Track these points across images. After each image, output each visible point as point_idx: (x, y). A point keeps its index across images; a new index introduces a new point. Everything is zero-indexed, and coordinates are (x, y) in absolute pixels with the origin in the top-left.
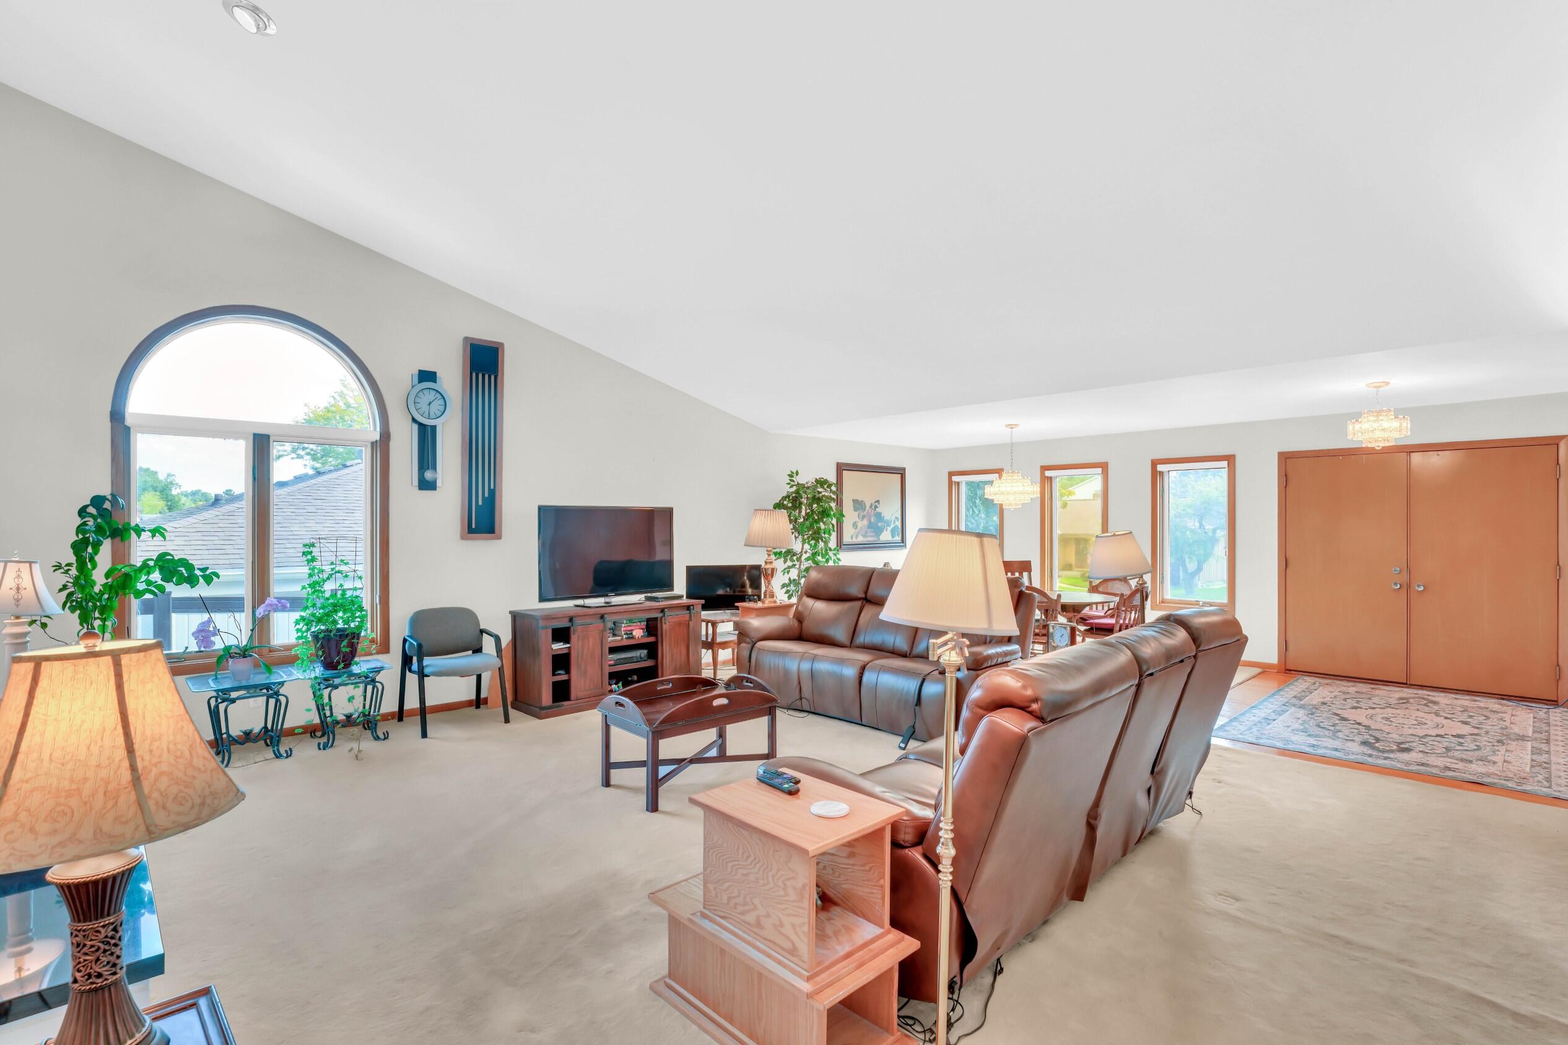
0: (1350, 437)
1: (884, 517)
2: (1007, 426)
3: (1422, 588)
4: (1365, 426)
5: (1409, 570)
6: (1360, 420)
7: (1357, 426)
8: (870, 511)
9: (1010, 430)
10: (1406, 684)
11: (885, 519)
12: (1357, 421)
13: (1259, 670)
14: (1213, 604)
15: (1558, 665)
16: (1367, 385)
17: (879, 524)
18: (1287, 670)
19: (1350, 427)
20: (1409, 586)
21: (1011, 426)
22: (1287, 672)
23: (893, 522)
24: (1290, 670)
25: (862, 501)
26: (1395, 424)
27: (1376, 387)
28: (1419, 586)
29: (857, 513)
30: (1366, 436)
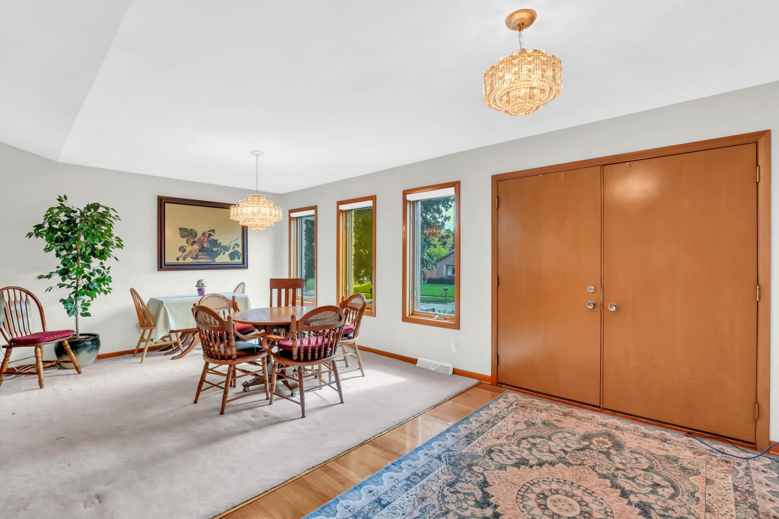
1: (220, 243)
3: (613, 309)
5: (603, 289)
8: (202, 238)
10: (599, 407)
11: (222, 245)
13: (475, 381)
14: (446, 317)
15: (756, 402)
17: (215, 249)
18: (499, 383)
20: (603, 305)
22: (499, 385)
23: (231, 248)
24: (501, 384)
25: (191, 230)
28: (611, 307)
29: (186, 239)
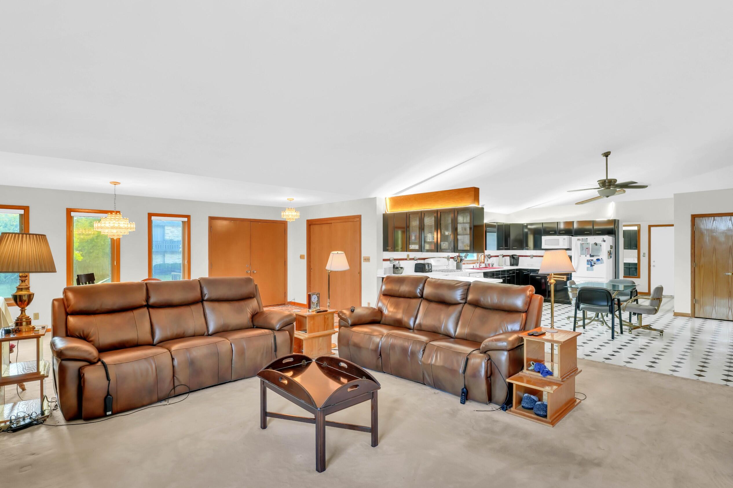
0: (282, 217)
2: (111, 183)
3: (255, 272)
4: (287, 213)
5: (251, 265)
6: (285, 211)
7: (284, 213)
9: (114, 185)
12: (284, 211)
16: (288, 199)
19: (282, 214)
20: (251, 271)
21: (115, 183)
26: (295, 214)
27: (290, 200)
30: (287, 217)
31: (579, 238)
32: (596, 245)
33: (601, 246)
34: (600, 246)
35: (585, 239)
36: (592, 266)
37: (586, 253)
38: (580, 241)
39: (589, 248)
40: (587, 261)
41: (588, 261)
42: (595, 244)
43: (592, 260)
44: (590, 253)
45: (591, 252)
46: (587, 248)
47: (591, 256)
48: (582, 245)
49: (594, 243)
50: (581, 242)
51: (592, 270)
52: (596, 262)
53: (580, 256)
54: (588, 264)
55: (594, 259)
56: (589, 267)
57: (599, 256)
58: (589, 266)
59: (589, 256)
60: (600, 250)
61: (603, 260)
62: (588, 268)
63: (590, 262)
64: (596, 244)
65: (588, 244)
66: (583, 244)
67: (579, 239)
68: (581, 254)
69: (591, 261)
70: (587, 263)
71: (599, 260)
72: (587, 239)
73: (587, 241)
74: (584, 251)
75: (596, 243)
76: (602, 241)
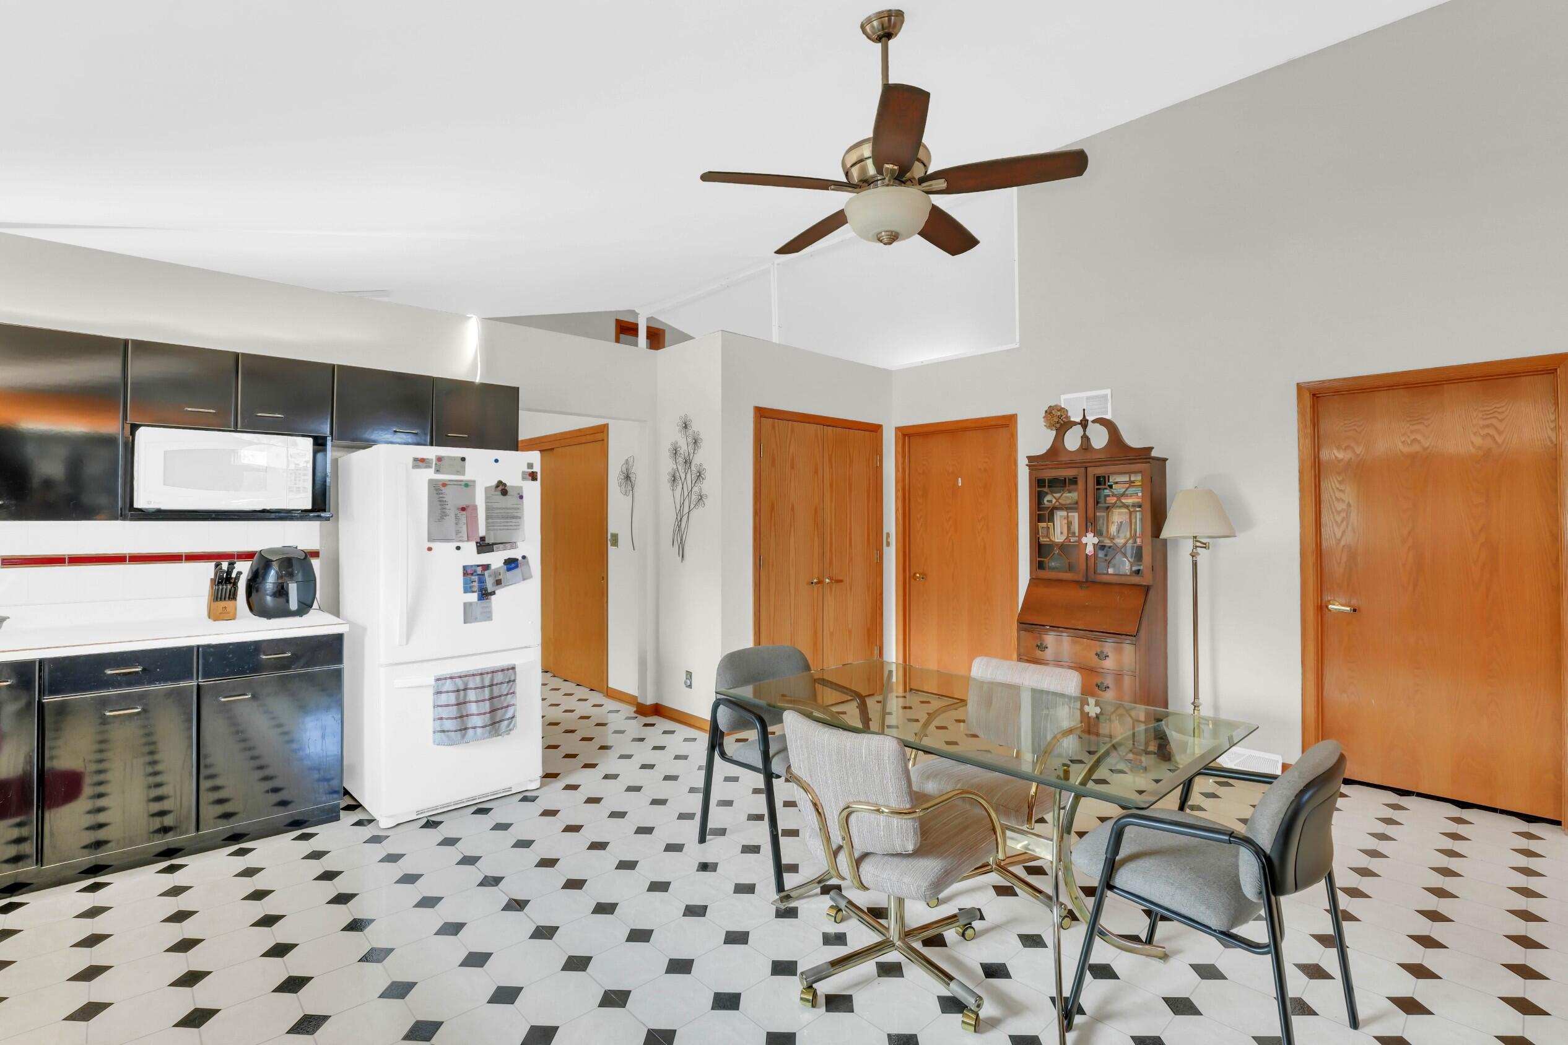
31: (420, 456)
32: (504, 492)
33: (521, 497)
34: (516, 500)
35: (454, 459)
36: (485, 594)
37: (458, 532)
38: (429, 467)
39: (475, 508)
40: (465, 574)
41: (467, 572)
42: (500, 488)
43: (486, 567)
44: (482, 532)
45: (488, 528)
46: (463, 509)
47: (484, 546)
48: (437, 489)
49: (494, 483)
50: (429, 474)
51: (488, 616)
52: (501, 577)
53: (430, 549)
54: (467, 590)
55: (496, 559)
56: (471, 604)
57: (513, 545)
58: (473, 597)
59: (472, 546)
60: (520, 518)
61: (528, 563)
62: (467, 606)
63: (476, 578)
64: (502, 488)
65: (466, 485)
66: (444, 485)
67: (423, 460)
68: (430, 539)
69: (479, 570)
70: (465, 583)
71: (517, 567)
72: (463, 459)
73: (462, 472)
74: (450, 520)
75: (505, 485)
76: (524, 479)
